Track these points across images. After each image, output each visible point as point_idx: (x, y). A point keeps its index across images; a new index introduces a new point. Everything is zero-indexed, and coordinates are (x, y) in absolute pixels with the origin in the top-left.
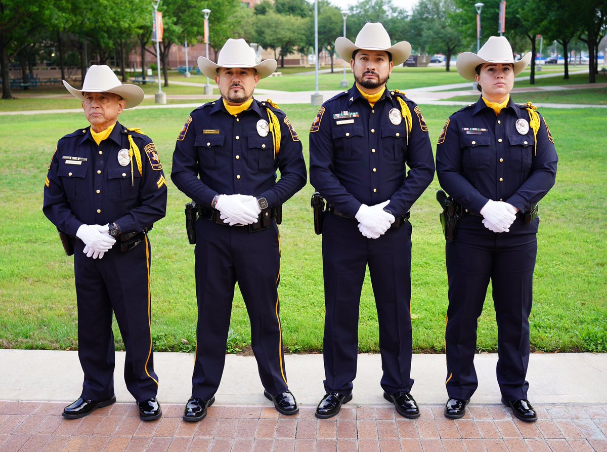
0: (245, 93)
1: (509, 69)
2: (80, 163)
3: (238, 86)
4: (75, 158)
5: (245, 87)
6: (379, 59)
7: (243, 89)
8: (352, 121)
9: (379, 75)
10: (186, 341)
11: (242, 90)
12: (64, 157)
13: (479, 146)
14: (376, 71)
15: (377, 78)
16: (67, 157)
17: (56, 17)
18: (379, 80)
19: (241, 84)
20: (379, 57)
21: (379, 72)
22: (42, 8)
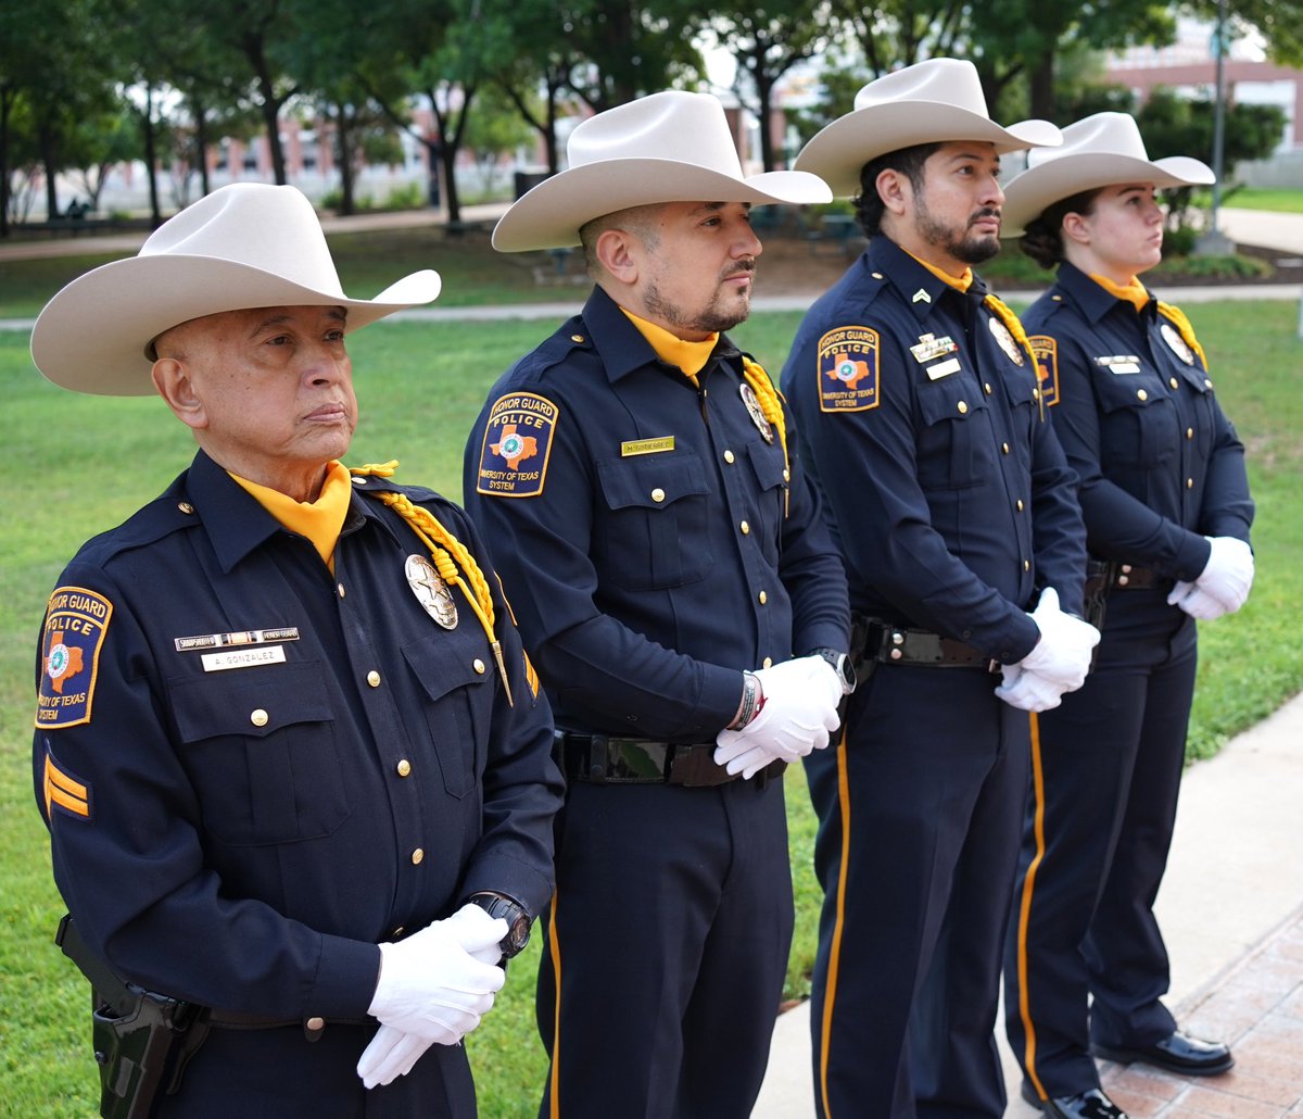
2: (277, 655)
4: (239, 638)
12: (185, 643)
13: (1154, 402)
16: (201, 641)
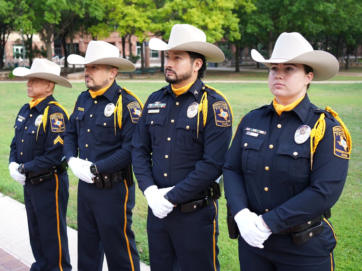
0: (94, 83)
1: (292, 69)
2: (22, 121)
3: (88, 78)
4: (22, 117)
5: (93, 78)
6: (177, 58)
7: (92, 79)
8: (158, 111)
9: (176, 72)
10: (142, 251)
11: (92, 81)
13: (250, 149)
14: (174, 69)
15: (174, 75)
17: (311, 27)
18: (177, 77)
19: (91, 76)
20: (176, 55)
21: (176, 69)
22: (303, 22)
